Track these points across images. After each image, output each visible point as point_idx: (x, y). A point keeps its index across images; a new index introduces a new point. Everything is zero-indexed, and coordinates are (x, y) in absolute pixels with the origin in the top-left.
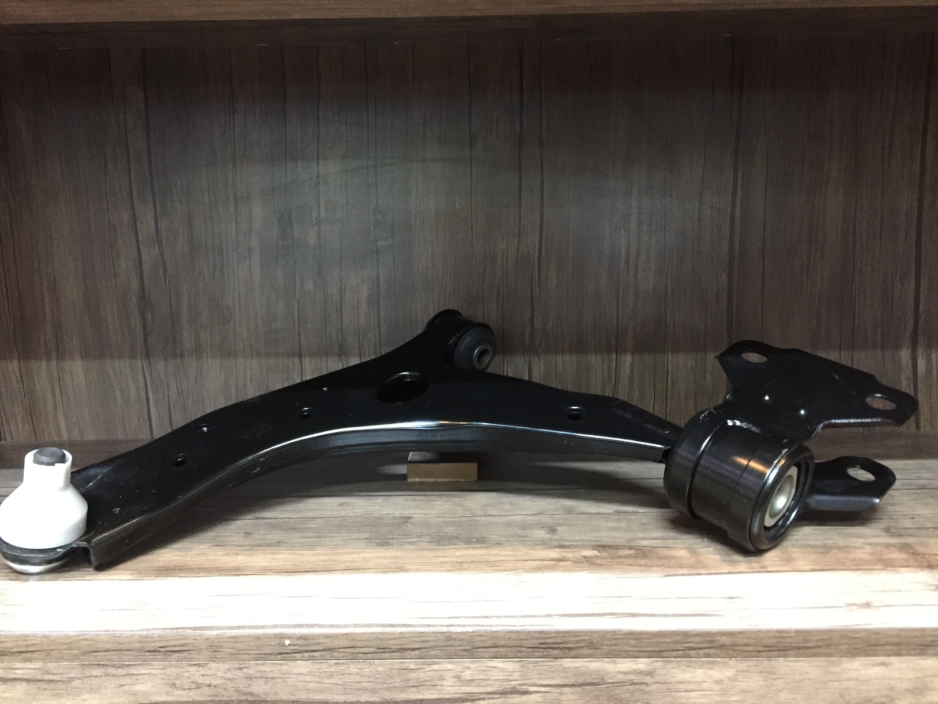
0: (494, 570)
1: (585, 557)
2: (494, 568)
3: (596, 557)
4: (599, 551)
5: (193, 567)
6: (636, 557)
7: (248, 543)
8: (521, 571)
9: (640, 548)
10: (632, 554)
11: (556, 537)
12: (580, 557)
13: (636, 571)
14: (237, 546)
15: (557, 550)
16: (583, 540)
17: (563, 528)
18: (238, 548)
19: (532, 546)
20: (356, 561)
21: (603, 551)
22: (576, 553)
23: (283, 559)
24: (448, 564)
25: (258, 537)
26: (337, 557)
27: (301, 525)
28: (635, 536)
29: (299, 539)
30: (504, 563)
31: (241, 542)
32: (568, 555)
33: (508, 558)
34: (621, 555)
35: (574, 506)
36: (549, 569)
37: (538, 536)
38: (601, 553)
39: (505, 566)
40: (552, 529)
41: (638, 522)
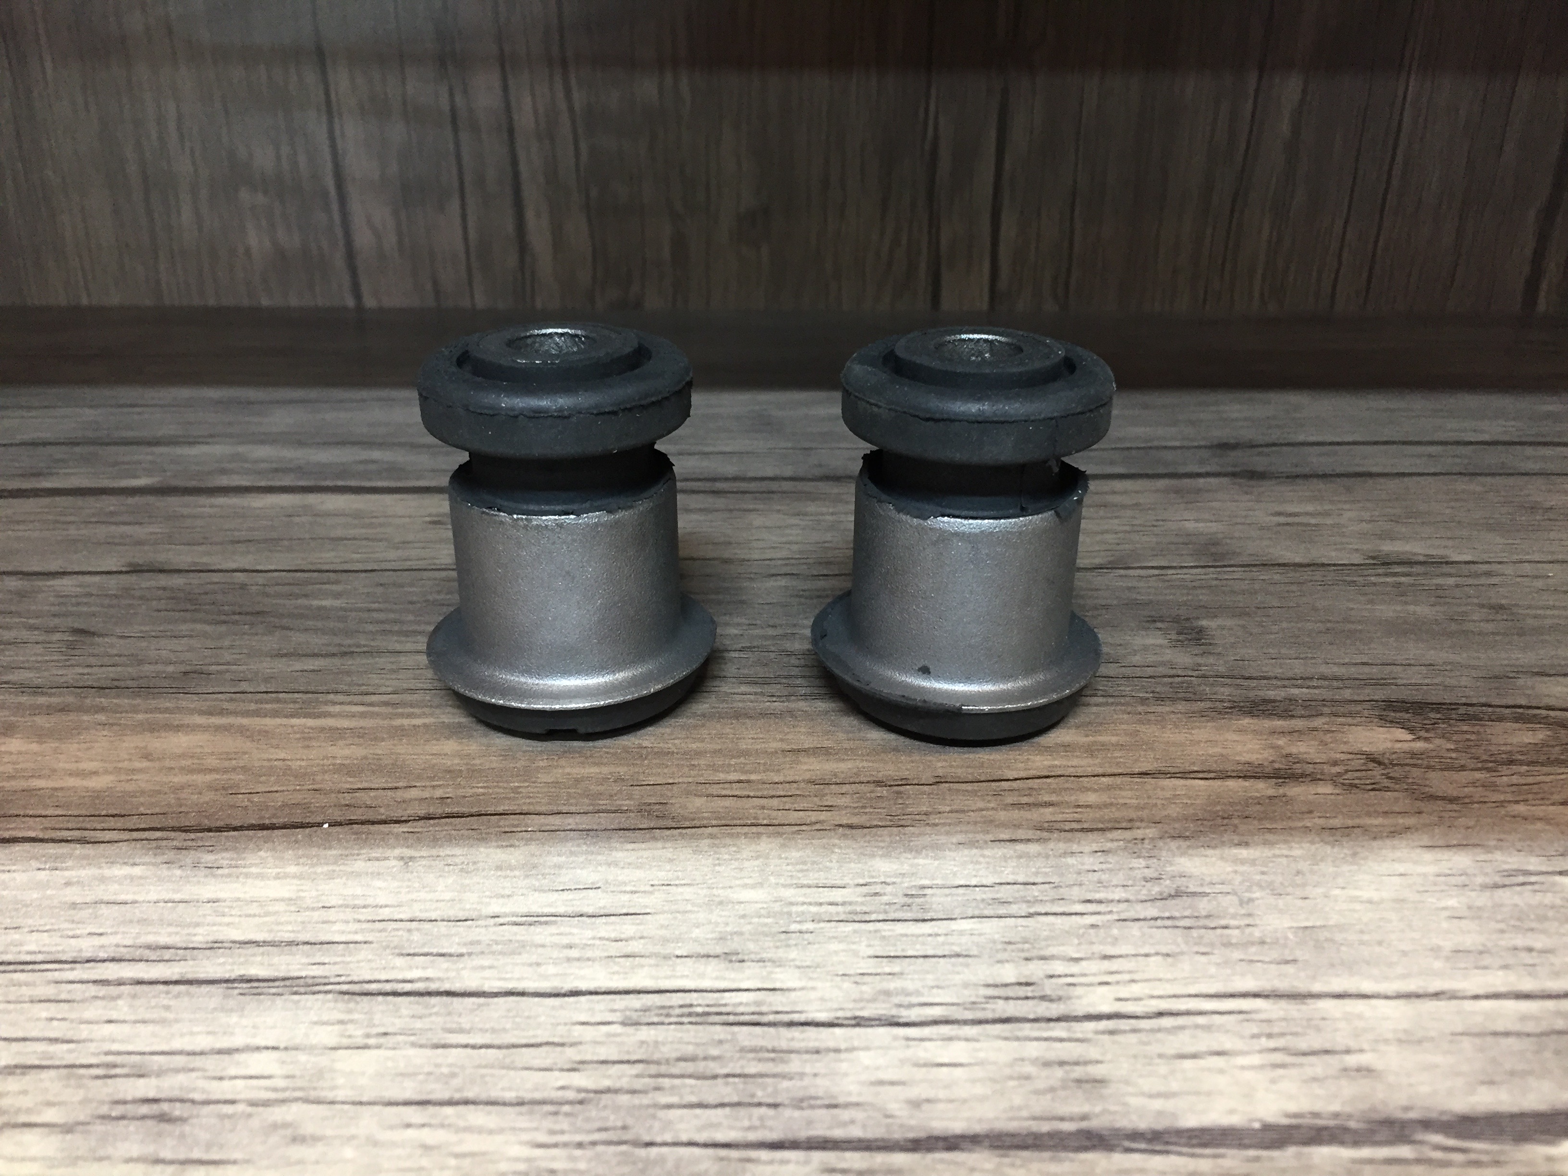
0: (1041, 829)
1: (1373, 759)
2: (1035, 815)
4: (1411, 730)
7: (70, 675)
8: (1151, 832)
9: (1552, 713)
10: (1544, 744)
11: (1216, 664)
12: (1357, 763)
14: (23, 688)
15: (1246, 721)
16: (1324, 678)
17: (1229, 622)
18: (24, 699)
19: (1143, 701)
21: (1427, 731)
22: (1328, 738)
23: (183, 756)
24: (845, 788)
25: (115, 652)
26: (400, 749)
27: (287, 602)
28: (1506, 662)
29: (269, 659)
30: (1066, 789)
31: (46, 674)
32: (1303, 749)
33: (1075, 762)
34: (1510, 752)
35: (1220, 536)
36: (1260, 820)
37: (1151, 658)
38: (1426, 739)
39: (1079, 806)
40: (1186, 628)
41: (1476, 601)
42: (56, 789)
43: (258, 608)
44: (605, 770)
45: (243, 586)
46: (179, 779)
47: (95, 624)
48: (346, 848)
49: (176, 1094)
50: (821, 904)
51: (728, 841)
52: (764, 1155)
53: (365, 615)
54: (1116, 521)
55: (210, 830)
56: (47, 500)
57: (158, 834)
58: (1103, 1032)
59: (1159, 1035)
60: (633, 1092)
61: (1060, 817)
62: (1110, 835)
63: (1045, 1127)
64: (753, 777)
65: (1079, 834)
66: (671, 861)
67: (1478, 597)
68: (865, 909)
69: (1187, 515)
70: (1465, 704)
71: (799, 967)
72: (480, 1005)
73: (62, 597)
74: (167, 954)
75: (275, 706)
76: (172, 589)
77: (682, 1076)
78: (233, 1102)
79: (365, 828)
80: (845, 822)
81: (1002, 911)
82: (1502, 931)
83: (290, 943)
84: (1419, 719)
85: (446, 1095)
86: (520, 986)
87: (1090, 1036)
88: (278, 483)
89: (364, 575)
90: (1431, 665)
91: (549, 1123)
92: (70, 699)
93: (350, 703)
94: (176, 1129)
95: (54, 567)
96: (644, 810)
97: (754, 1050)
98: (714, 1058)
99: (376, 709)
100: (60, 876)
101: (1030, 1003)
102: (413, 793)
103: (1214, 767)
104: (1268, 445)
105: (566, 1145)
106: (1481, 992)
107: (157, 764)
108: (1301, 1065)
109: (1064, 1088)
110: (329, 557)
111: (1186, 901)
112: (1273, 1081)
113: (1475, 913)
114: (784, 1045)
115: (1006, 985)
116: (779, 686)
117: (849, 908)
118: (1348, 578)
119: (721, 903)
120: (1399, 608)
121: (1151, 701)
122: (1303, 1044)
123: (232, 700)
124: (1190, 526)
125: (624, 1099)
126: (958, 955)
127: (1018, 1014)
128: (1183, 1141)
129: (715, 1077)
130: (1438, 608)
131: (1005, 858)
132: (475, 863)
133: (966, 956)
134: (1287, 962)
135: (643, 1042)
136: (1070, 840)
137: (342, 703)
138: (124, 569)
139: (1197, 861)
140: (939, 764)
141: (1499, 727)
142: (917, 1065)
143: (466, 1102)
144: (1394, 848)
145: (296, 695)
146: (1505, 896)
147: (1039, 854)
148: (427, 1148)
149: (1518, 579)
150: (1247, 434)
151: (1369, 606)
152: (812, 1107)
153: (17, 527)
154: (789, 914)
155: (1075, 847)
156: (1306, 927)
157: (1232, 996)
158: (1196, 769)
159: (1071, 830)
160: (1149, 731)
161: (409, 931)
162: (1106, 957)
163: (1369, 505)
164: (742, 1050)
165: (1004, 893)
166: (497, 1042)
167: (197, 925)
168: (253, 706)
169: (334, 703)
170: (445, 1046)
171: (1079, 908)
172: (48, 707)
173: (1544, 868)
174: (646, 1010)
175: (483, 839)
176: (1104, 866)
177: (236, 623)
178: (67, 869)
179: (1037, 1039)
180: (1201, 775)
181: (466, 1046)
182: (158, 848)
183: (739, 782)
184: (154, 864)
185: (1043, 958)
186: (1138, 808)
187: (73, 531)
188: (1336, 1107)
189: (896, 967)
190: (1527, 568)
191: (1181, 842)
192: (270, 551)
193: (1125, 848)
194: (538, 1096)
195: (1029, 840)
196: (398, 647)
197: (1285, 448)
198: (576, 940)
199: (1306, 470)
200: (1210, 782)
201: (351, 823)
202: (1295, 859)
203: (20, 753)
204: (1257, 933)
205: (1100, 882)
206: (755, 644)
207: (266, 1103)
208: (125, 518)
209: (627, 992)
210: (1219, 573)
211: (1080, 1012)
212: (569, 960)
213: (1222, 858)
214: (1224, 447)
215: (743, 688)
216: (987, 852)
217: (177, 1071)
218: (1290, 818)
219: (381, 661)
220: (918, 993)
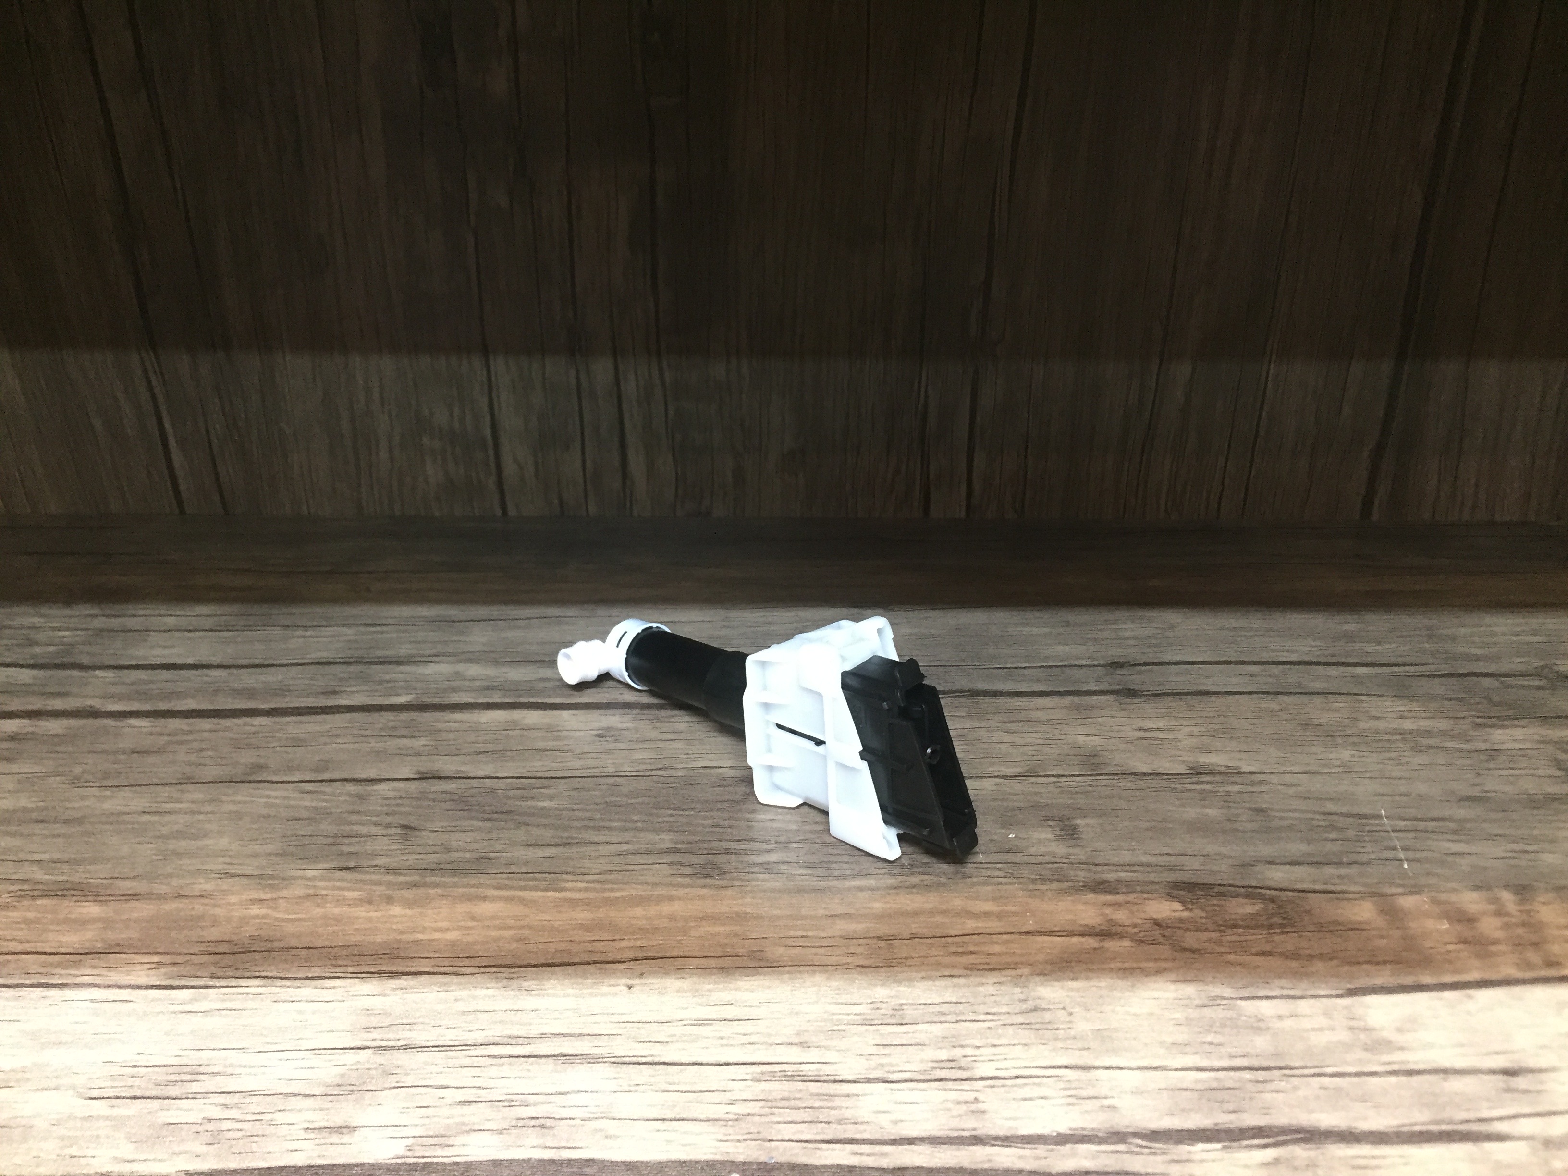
0: (966, 968)
1: (1157, 923)
2: (965, 960)
3: (1180, 924)
4: (1183, 903)
5: (294, 943)
6: (1271, 926)
7: (411, 860)
8: (1026, 971)
9: (1268, 892)
10: (1258, 914)
11: (1080, 854)
12: (1147, 926)
13: (1280, 978)
14: (388, 870)
15: (1091, 896)
16: (1142, 865)
17: (1092, 821)
18: (390, 878)
19: (1034, 881)
20: (656, 929)
21: (1193, 903)
22: (1135, 908)
23: (493, 918)
24: (862, 941)
25: (431, 843)
26: (612, 914)
27: (523, 803)
28: (1252, 854)
29: (522, 848)
30: (984, 943)
31: (396, 859)
32: (1119, 916)
33: (990, 924)
34: (1236, 920)
35: (1099, 748)
36: (1086, 963)
37: (1043, 849)
38: (1191, 910)
39: (989, 954)
40: (1066, 826)
41: (1247, 805)
42: (429, 940)
43: (506, 808)
44: (728, 928)
45: (493, 791)
46: (494, 934)
47: (412, 821)
48: (596, 979)
49: (545, 1115)
50: (848, 1014)
51: (798, 975)
52: (824, 1146)
53: (571, 813)
54: (1034, 735)
55: (521, 967)
56: (348, 715)
57: (494, 969)
58: (987, 1087)
59: (1015, 1088)
60: (761, 1115)
61: (978, 961)
62: (1004, 972)
63: (955, 1134)
64: (810, 934)
65: (986, 972)
66: (769, 987)
67: (1249, 802)
68: (872, 1017)
69: (1080, 730)
70: (1220, 885)
71: (838, 1051)
72: (681, 1071)
73: (386, 799)
74: (520, 1041)
75: (536, 883)
76: (450, 793)
77: (784, 1108)
78: (573, 1119)
79: (604, 966)
80: (861, 963)
81: (943, 1019)
82: (1200, 1033)
83: (580, 1035)
84: (1190, 895)
85: (673, 1116)
86: (700, 1060)
87: (981, 1088)
88: (490, 701)
89: (563, 781)
90: (1208, 855)
91: (723, 1130)
92: (416, 878)
93: (576, 881)
94: (551, 1132)
95: (372, 774)
96: (752, 955)
97: (817, 1095)
98: (799, 1099)
99: (592, 885)
100: (451, 996)
101: (953, 1070)
102: (624, 944)
103: (1067, 928)
104: (1146, 664)
105: (732, 1141)
106: (1179, 1067)
107: (479, 923)
108: (1081, 1104)
109: (966, 1114)
110: (537, 766)
111: (1039, 1013)
112: (1066, 1113)
113: (1189, 1021)
114: (832, 1092)
115: (942, 1061)
116: (821, 870)
117: (864, 1017)
118: (1173, 786)
119: (797, 1013)
120: (1198, 810)
121: (1039, 882)
122: (1084, 1093)
123: (508, 879)
124: (1081, 739)
125: (757, 1119)
126: (918, 1045)
127: (948, 1077)
128: (1019, 1141)
129: (799, 1108)
130: (1223, 811)
131: (946, 987)
132: (665, 988)
133: (924, 1045)
134: (1085, 1049)
135: (763, 1090)
136: (982, 976)
137: (572, 881)
138: (416, 776)
139: (1048, 989)
140: (913, 926)
141: (1234, 901)
142: (896, 1103)
143: (683, 1120)
144: (1155, 982)
145: (546, 875)
146: (1207, 1012)
147: (964, 986)
148: (668, 1141)
149: (1279, 787)
150: (1134, 653)
151: (1180, 809)
152: (846, 1124)
153: (339, 741)
154: (832, 1020)
155: (984, 981)
156: (1098, 1030)
157: (1054, 1067)
158: (1056, 929)
159: (984, 970)
160: (1035, 903)
161: (639, 1028)
162: (995, 1046)
163: (1200, 721)
164: (812, 1095)
165: (945, 1008)
166: (693, 1089)
167: (530, 1024)
168: (522, 883)
169: (568, 881)
170: (668, 1091)
171: (982, 1017)
172: (407, 883)
173: (1233, 996)
174: (763, 1073)
175: (667, 973)
176: (999, 992)
177: (495, 820)
178: (452, 991)
179: (957, 1090)
180: (1059, 934)
181: (678, 1091)
182: (497, 978)
183: (802, 937)
184: (498, 988)
185: (962, 1046)
186: (1022, 955)
187: (373, 743)
188: (1093, 1125)
189: (887, 1050)
190: (1288, 778)
191: (1042, 978)
192: (502, 761)
193: (1011, 981)
194: (716, 1117)
195: (960, 976)
196: (596, 839)
197: (1155, 667)
198: (722, 1034)
199: (1167, 688)
200: (1063, 938)
201: (595, 962)
202: (1101, 988)
203: (402, 916)
204: (1072, 1033)
205: (995, 1002)
206: (807, 837)
207: (589, 1119)
208: (404, 732)
209: (753, 1064)
210: (1093, 780)
211: (978, 1075)
212: (722, 1046)
213: (1062, 988)
214: (1117, 665)
215: (802, 871)
216: (937, 983)
217: (543, 1103)
218: (1103, 963)
219: (589, 849)
220: (897, 1065)
